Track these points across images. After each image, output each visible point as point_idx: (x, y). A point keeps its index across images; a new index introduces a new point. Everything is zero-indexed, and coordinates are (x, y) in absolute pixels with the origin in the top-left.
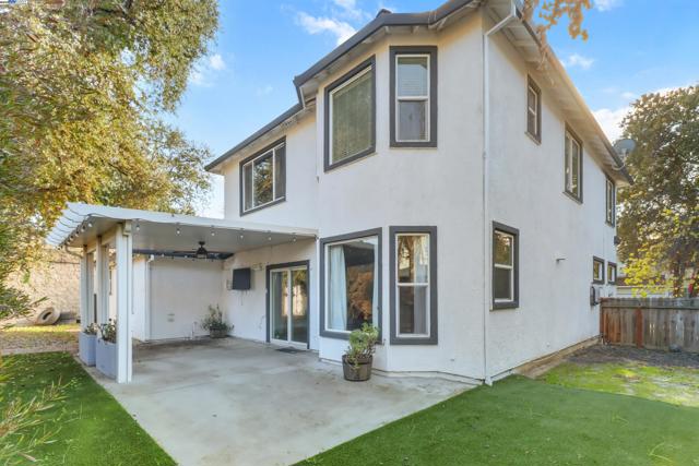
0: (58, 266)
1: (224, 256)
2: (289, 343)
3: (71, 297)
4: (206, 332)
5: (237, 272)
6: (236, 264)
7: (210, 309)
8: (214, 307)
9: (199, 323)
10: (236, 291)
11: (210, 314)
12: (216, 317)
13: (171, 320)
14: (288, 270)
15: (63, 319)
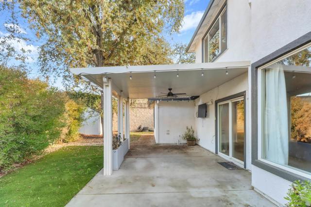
0: (140, 110)
1: (194, 98)
2: (230, 158)
3: (148, 121)
4: (185, 142)
5: (200, 106)
6: (200, 102)
7: (187, 128)
8: (190, 127)
9: (181, 136)
10: (200, 118)
11: (187, 131)
12: (191, 133)
13: (168, 134)
14: (230, 102)
15: (144, 130)
